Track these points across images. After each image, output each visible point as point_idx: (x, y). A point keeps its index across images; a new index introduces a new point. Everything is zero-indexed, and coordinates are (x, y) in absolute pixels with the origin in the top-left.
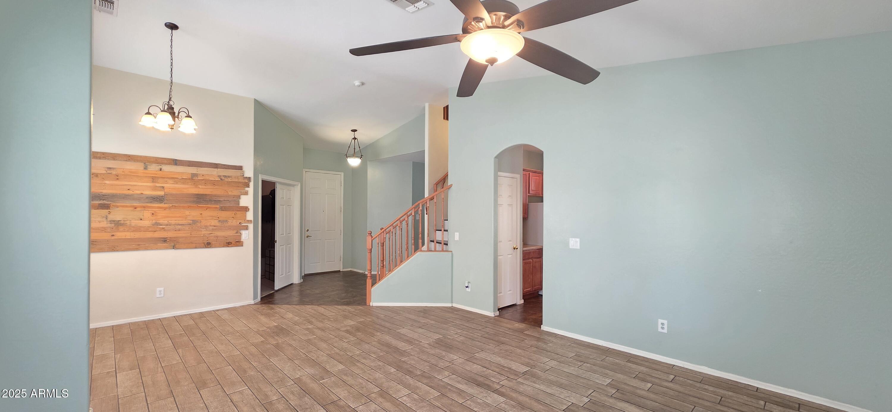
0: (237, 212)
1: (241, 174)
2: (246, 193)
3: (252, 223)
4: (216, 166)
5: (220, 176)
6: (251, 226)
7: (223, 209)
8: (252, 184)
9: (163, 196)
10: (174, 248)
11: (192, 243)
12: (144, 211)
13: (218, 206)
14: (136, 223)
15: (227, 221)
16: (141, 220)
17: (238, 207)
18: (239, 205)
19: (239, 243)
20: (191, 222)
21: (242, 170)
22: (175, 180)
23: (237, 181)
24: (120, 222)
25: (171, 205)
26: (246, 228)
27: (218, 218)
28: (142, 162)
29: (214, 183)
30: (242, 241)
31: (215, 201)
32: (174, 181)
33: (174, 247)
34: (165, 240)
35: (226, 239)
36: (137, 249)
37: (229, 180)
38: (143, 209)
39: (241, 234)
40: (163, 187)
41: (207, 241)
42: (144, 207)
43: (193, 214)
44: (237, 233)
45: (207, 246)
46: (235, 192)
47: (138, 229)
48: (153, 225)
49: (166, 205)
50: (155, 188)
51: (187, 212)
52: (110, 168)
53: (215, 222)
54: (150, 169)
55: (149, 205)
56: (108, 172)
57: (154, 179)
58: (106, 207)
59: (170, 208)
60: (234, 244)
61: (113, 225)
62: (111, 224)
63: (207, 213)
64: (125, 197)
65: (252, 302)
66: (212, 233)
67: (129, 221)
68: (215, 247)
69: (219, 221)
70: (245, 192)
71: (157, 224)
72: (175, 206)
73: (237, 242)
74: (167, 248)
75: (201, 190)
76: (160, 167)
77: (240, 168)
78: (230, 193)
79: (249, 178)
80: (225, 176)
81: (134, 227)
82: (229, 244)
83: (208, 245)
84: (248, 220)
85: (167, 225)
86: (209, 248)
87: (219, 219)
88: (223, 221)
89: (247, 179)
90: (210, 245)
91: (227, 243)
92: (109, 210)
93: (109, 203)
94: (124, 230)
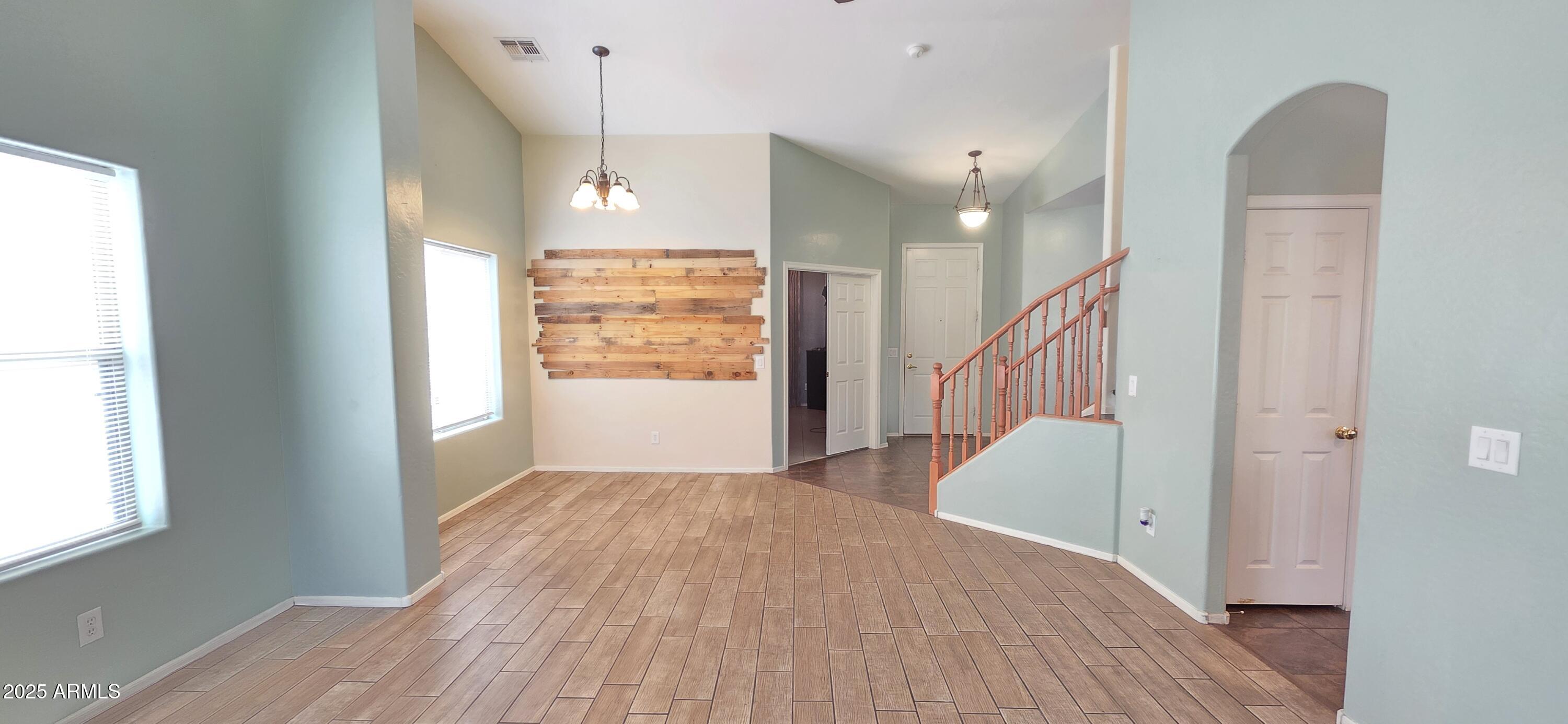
0: (746, 325)
1: (752, 263)
2: (760, 295)
3: (769, 343)
4: (717, 254)
5: (722, 270)
6: (768, 348)
7: (726, 321)
8: (768, 279)
9: (654, 304)
10: (668, 378)
11: (689, 371)
12: (636, 325)
13: (720, 316)
14: (627, 341)
15: (733, 339)
16: (632, 337)
17: (748, 317)
18: (750, 314)
19: (750, 375)
20: (688, 340)
21: (753, 256)
22: (668, 280)
23: (746, 275)
24: (611, 340)
25: (663, 316)
26: (761, 351)
27: (722, 334)
28: (630, 258)
29: (715, 281)
30: (756, 372)
31: (717, 308)
32: (667, 282)
33: (668, 376)
34: (658, 366)
35: (733, 367)
36: (629, 377)
37: (735, 274)
38: (633, 322)
39: (753, 360)
40: (654, 291)
41: (708, 370)
42: (635, 320)
43: (689, 329)
44: (747, 358)
45: (708, 377)
46: (741, 292)
47: (628, 350)
48: (645, 344)
49: (658, 317)
50: (646, 293)
51: (683, 327)
52: (599, 270)
53: (717, 341)
54: (639, 267)
55: (639, 316)
56: (598, 274)
57: (644, 280)
58: (595, 320)
59: (662, 320)
60: (743, 376)
61: (605, 344)
62: (602, 342)
63: (707, 328)
64: (615, 307)
65: (771, 470)
66: (714, 358)
67: (620, 339)
68: (718, 379)
69: (723, 339)
70: (759, 293)
71: (649, 343)
72: (668, 317)
73: (748, 372)
74: (660, 377)
75: (702, 292)
76: (650, 262)
77: (750, 254)
78: (737, 296)
79: (764, 270)
80: (729, 269)
81: (625, 347)
82: (736, 376)
83: (709, 375)
84: (763, 339)
85: (660, 345)
86: (711, 380)
87: (723, 336)
88: (729, 339)
89: (760, 271)
90: (712, 376)
91: (733, 373)
92: (600, 325)
93: (600, 315)
94: (616, 350)
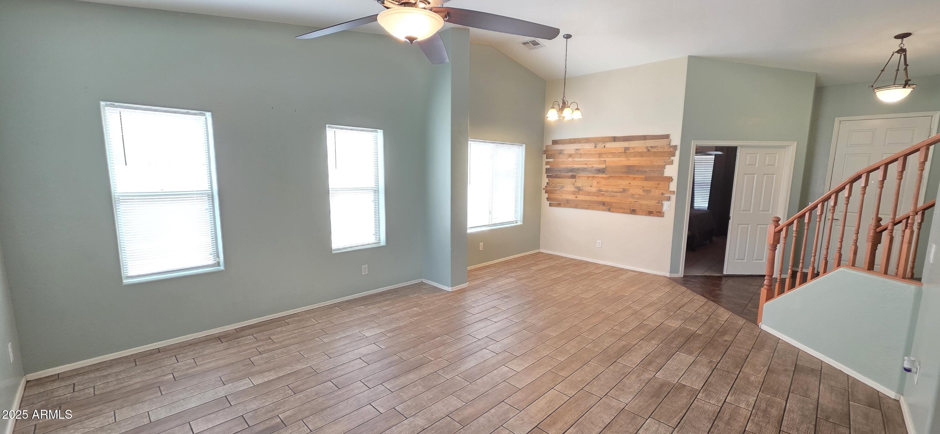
0: (660, 182)
1: (667, 143)
2: (672, 163)
3: (674, 194)
4: (644, 138)
5: (647, 147)
6: (673, 197)
7: (646, 179)
8: (678, 153)
9: (604, 168)
10: (609, 211)
11: (621, 208)
12: (594, 180)
13: (643, 176)
14: (588, 189)
15: (650, 191)
16: (591, 187)
17: (661, 177)
18: (663, 175)
19: (660, 214)
20: (622, 190)
21: (669, 138)
22: (614, 154)
23: (662, 150)
24: (580, 188)
25: (609, 176)
26: (669, 199)
27: (643, 187)
28: (594, 143)
29: (642, 155)
30: (664, 212)
31: (642, 171)
32: (613, 156)
33: (609, 210)
34: (604, 204)
35: (649, 208)
36: (587, 209)
37: (655, 150)
38: (593, 179)
39: (662, 204)
40: (605, 161)
41: (633, 208)
42: (593, 177)
43: (623, 183)
44: (658, 203)
46: (658, 161)
47: (589, 194)
48: (598, 191)
49: (606, 176)
50: (600, 162)
51: (620, 182)
52: (577, 149)
53: (641, 192)
54: (598, 147)
55: (596, 175)
56: (577, 152)
57: (600, 155)
58: (573, 177)
59: (608, 178)
60: (655, 214)
61: (577, 190)
62: (576, 189)
63: (634, 183)
64: (584, 170)
65: (668, 275)
66: (637, 202)
67: (584, 188)
68: (639, 214)
70: (670, 162)
71: (600, 191)
72: (612, 176)
73: (658, 212)
74: (604, 210)
75: (634, 161)
76: (604, 145)
77: (667, 137)
78: (655, 163)
79: (675, 147)
80: (652, 147)
81: (587, 192)
82: (650, 213)
83: (633, 212)
84: (670, 191)
85: (606, 192)
86: (634, 214)
87: (644, 189)
88: (648, 191)
89: (672, 148)
90: (635, 212)
91: (648, 212)
92: (576, 179)
93: (576, 174)
94: (582, 193)
